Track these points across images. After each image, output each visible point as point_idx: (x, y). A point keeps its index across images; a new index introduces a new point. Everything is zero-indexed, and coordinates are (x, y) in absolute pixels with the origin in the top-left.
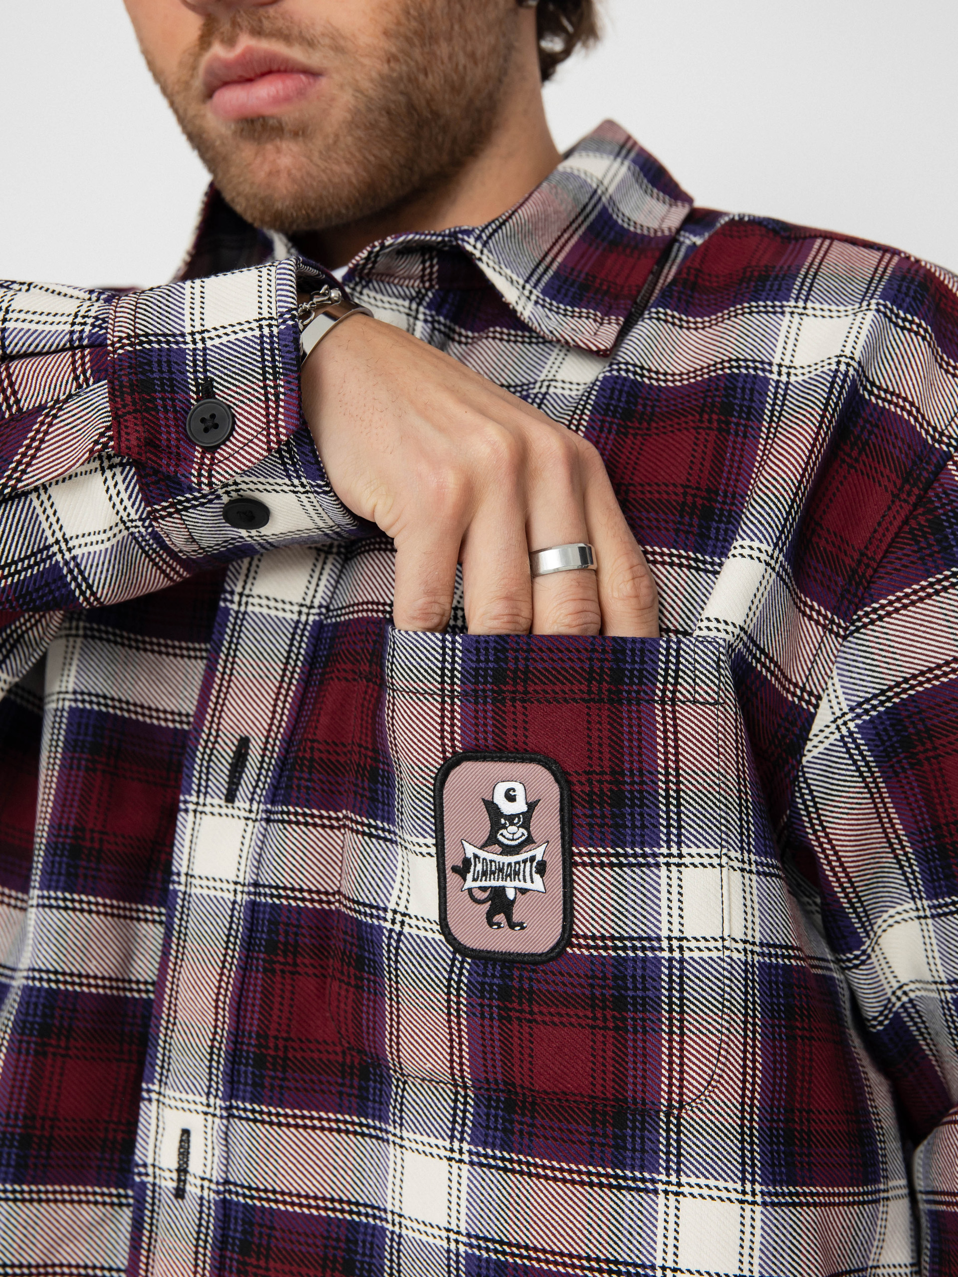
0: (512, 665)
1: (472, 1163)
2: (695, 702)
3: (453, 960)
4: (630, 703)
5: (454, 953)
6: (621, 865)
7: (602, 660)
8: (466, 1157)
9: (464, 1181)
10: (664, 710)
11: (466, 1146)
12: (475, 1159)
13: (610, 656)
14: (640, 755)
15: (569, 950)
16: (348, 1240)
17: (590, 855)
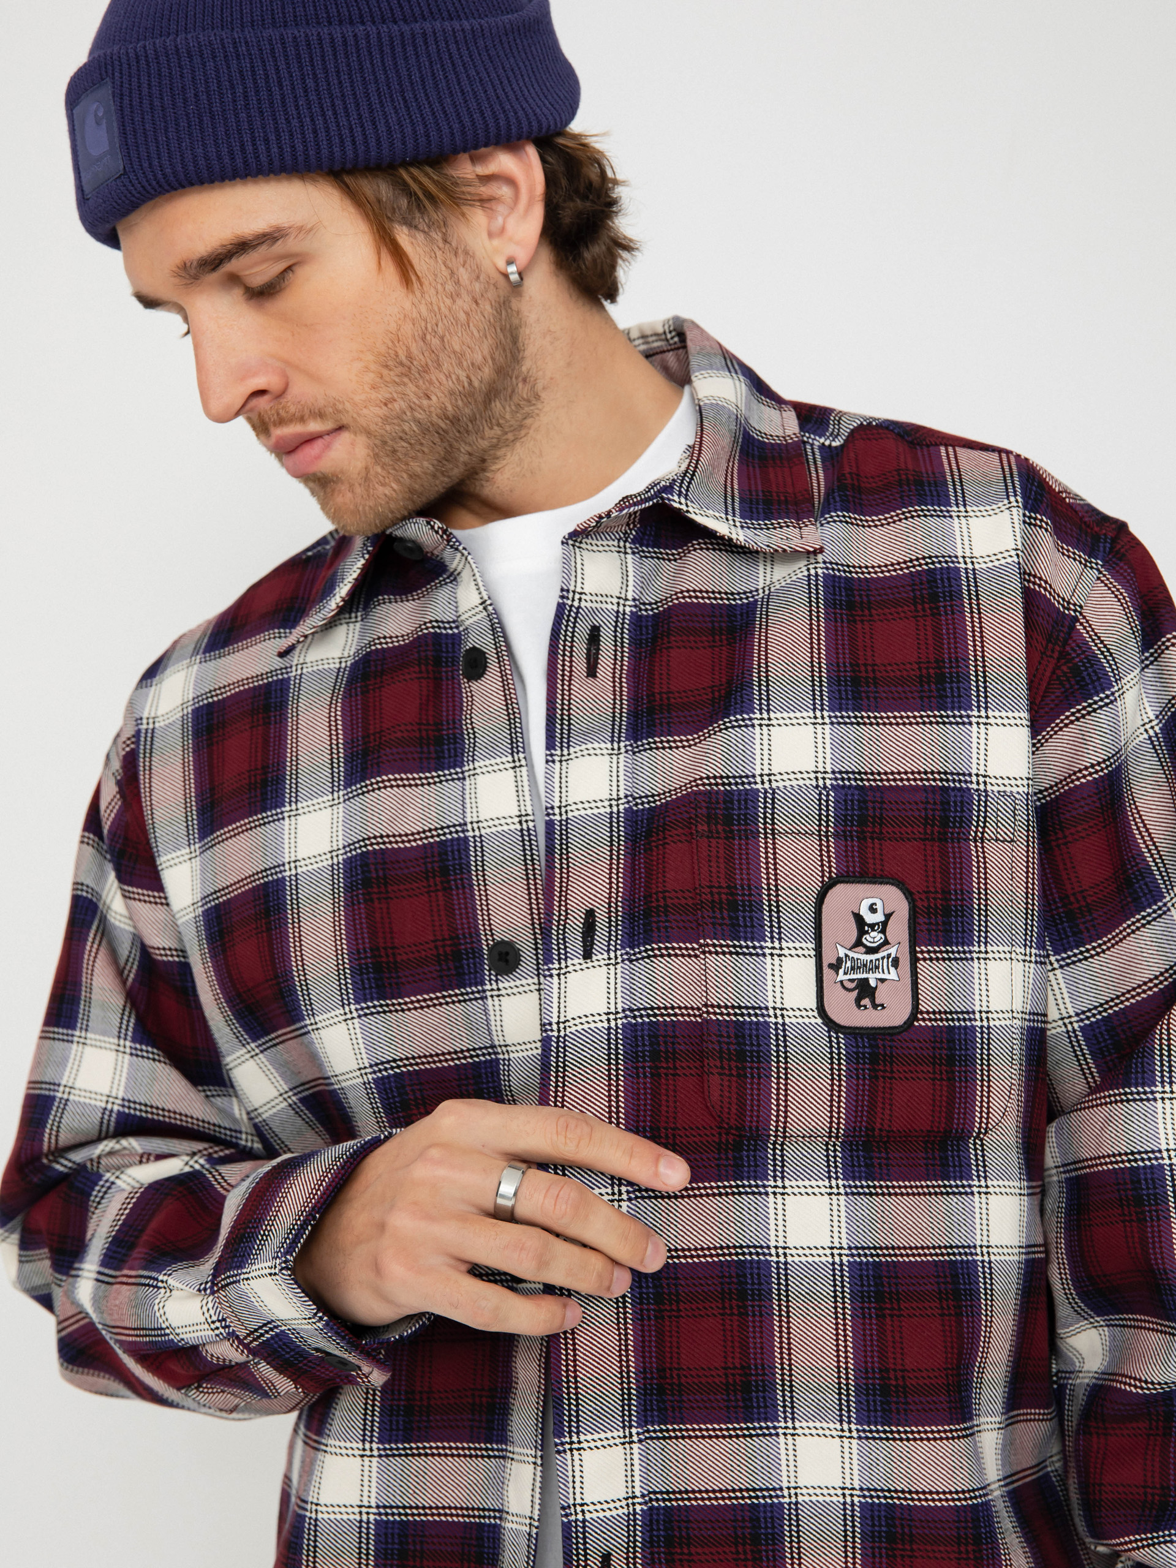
0: (871, 813)
1: (846, 1194)
2: (997, 840)
3: (830, 1037)
4: (953, 842)
5: (829, 1032)
6: (950, 959)
7: (933, 810)
8: (842, 1190)
9: (843, 1209)
10: (976, 847)
11: (840, 1182)
12: (848, 1190)
13: (939, 807)
14: (961, 879)
15: (916, 1024)
16: (738, 1275)
17: (929, 952)
